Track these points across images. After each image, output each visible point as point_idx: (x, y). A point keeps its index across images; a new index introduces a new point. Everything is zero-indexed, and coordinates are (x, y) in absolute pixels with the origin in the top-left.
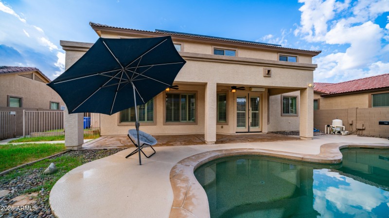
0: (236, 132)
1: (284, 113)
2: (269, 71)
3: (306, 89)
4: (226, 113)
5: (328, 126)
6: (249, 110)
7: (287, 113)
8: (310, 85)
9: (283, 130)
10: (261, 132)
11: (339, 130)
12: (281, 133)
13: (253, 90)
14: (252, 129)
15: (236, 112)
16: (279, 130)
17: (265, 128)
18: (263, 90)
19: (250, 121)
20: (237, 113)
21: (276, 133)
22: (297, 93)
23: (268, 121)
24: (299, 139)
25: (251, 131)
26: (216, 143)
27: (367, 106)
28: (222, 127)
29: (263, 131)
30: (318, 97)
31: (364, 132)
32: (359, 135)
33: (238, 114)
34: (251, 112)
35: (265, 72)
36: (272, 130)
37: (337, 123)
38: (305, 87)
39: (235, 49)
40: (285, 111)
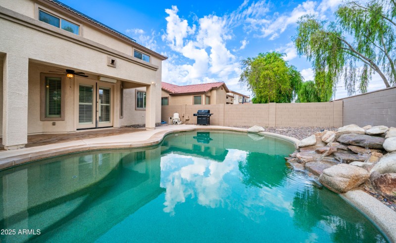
0: (77, 130)
1: (138, 107)
2: (113, 61)
3: (150, 85)
4: (60, 105)
5: (171, 118)
6: (96, 102)
7: (141, 107)
8: (153, 83)
9: (137, 124)
10: (112, 127)
11: (176, 121)
12: (134, 126)
13: (102, 79)
14: (102, 124)
15: (77, 103)
16: (133, 124)
17: (116, 121)
18: (115, 81)
19: (99, 114)
20: (80, 105)
21: (129, 127)
22: (144, 89)
23: (122, 114)
24: (145, 130)
25: (99, 126)
26: (27, 146)
27: (192, 104)
28: (54, 124)
29: (115, 126)
30: (167, 95)
31: (189, 122)
32: (187, 124)
33: (81, 107)
34: (99, 105)
35: (109, 61)
36: (126, 125)
37: (176, 116)
38: (149, 84)
39: (79, 24)
40: (139, 106)
